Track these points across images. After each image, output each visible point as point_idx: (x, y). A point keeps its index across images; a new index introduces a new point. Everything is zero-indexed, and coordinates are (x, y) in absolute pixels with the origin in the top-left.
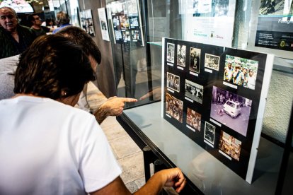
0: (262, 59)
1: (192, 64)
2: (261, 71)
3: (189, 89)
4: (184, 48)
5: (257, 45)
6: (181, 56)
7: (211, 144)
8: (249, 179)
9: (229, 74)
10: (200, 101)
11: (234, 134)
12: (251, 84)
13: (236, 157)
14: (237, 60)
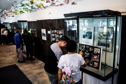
0: (100, 49)
1: (87, 49)
2: (100, 50)
3: (86, 54)
4: (84, 46)
5: (98, 45)
6: (83, 48)
7: (92, 65)
8: (100, 70)
9: (95, 51)
10: (89, 57)
11: (96, 62)
12: (99, 52)
13: (97, 66)
14: (96, 49)
